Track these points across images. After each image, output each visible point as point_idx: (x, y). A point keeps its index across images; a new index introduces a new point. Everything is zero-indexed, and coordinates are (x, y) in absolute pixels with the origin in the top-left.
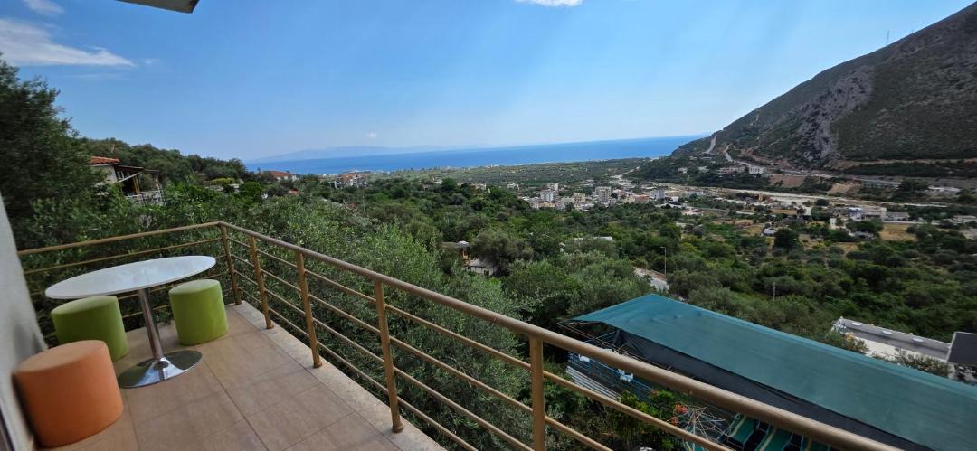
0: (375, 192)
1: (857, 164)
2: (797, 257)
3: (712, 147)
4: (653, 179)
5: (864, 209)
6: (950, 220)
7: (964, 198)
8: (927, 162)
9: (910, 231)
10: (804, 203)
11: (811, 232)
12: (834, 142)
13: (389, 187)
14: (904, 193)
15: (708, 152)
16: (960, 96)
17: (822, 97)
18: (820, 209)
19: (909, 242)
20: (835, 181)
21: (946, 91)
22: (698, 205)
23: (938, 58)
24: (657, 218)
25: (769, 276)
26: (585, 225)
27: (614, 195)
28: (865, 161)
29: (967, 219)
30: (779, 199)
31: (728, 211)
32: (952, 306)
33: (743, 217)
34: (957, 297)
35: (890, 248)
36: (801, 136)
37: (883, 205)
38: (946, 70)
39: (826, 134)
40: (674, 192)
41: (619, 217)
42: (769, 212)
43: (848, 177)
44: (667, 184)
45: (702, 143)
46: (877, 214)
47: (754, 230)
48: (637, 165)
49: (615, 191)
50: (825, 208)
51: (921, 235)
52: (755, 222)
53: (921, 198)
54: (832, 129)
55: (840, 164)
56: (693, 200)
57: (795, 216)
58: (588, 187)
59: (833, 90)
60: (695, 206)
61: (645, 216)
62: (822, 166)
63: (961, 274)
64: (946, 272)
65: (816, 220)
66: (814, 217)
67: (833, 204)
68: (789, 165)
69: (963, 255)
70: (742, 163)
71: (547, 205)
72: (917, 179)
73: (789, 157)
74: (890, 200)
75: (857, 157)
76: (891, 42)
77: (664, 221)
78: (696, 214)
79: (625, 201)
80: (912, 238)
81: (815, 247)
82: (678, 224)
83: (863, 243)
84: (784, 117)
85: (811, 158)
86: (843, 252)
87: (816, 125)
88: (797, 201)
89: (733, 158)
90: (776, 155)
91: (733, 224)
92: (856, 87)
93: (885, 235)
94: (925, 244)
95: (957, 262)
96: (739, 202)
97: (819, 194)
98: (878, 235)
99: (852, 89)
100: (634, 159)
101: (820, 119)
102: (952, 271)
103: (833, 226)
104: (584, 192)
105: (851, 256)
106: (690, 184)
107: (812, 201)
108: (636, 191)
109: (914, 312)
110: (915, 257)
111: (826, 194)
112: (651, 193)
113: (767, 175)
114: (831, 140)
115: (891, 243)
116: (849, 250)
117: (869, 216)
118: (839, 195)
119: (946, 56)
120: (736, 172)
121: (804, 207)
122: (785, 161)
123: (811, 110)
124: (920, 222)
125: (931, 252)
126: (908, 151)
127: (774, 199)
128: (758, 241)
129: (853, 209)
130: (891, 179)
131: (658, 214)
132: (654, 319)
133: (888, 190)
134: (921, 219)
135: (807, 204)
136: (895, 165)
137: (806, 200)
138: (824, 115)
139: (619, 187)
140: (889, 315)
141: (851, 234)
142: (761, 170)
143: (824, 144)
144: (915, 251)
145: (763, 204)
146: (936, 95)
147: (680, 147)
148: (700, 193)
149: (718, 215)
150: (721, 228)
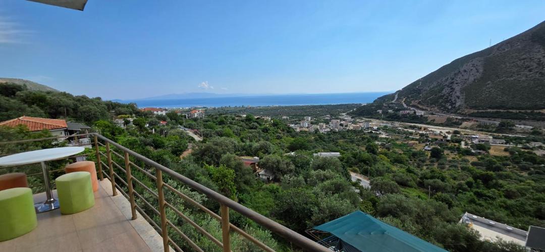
0: (209, 121)
1: (476, 111)
2: (443, 164)
3: (396, 99)
4: (363, 116)
5: (479, 137)
6: (528, 145)
7: (535, 132)
8: (514, 111)
9: (506, 150)
10: (447, 132)
11: (450, 149)
12: (463, 98)
13: (216, 118)
14: (501, 128)
15: (393, 102)
16: (531, 76)
17: (455, 74)
18: (456, 136)
19: (506, 157)
20: (463, 120)
21: (522, 73)
22: (388, 131)
23: (517, 55)
24: (365, 139)
25: (427, 178)
26: (325, 141)
27: (341, 125)
28: (480, 109)
29: (537, 144)
30: (433, 130)
31: (404, 135)
32: (530, 198)
33: (413, 139)
34: (532, 193)
35: (495, 160)
36: (444, 95)
37: (490, 135)
38: (523, 61)
39: (458, 94)
40: (375, 124)
41: (344, 137)
42: (427, 137)
43: (471, 118)
44: (371, 119)
45: (390, 97)
46: (487, 140)
47: (419, 147)
48: (354, 107)
49: (342, 122)
50: (459, 135)
51: (512, 153)
52: (420, 143)
53: (511, 131)
54: (462, 91)
55: (466, 111)
56: (385, 129)
57: (442, 140)
58: (327, 120)
59: (462, 70)
60: (386, 132)
61: (358, 137)
62: (456, 112)
63: (536, 176)
64: (527, 175)
65: (453, 142)
66: (452, 141)
67: (463, 133)
68: (438, 111)
69: (536, 166)
70: (412, 109)
71: (304, 129)
72: (509, 121)
73: (438, 106)
74: (495, 132)
75: (475, 107)
76: (493, 45)
77: (369, 141)
78: (387, 137)
79: (348, 128)
80: (507, 154)
81: (453, 158)
82: (377, 142)
83: (480, 156)
84: (435, 84)
85: (450, 107)
86: (468, 161)
87: (453, 89)
88: (442, 131)
89: (407, 105)
90: (431, 104)
91: (408, 143)
92: (474, 69)
93: (492, 152)
94: (515, 158)
95: (532, 169)
96: (410, 131)
97: (455, 127)
98: (488, 152)
99: (472, 70)
100: (353, 104)
101: (455, 86)
102: (530, 174)
103: (463, 146)
104: (325, 122)
105: (474, 164)
106: (383, 119)
107: (451, 131)
108: (354, 122)
109: (509, 202)
110: (509, 165)
111: (458, 127)
112: (362, 124)
113: (426, 116)
114: (461, 97)
115: (496, 157)
116: (472, 161)
117: (483, 141)
118: (466, 128)
119: (523, 53)
120: (408, 113)
121: (447, 135)
122: (436, 108)
123: (450, 80)
124: (511, 145)
125: (517, 163)
126: (503, 105)
127: (430, 129)
128: (421, 154)
129: (474, 136)
130: (495, 120)
131: (366, 136)
132: (359, 233)
133: (493, 126)
134: (511, 143)
135: (448, 133)
136: (497, 112)
137: (447, 131)
138: (457, 83)
139: (344, 120)
140: (494, 203)
141: (473, 151)
142: (422, 113)
143: (458, 100)
144: (509, 162)
145: (424, 132)
146: (518, 75)
147: (378, 98)
148: (389, 125)
149: (399, 138)
150: (401, 146)
